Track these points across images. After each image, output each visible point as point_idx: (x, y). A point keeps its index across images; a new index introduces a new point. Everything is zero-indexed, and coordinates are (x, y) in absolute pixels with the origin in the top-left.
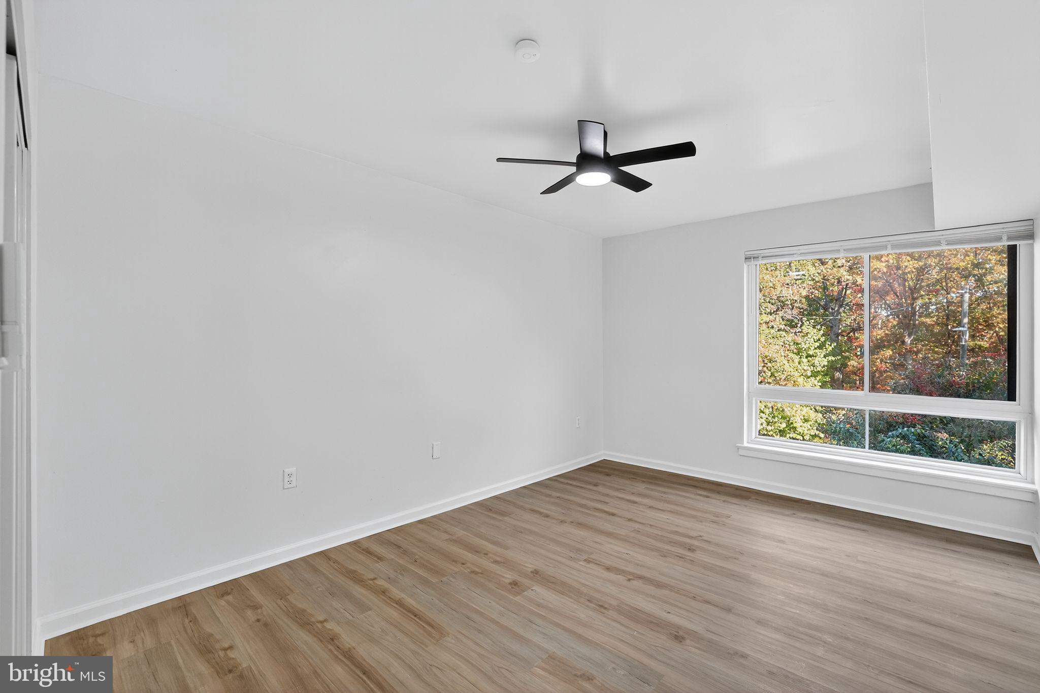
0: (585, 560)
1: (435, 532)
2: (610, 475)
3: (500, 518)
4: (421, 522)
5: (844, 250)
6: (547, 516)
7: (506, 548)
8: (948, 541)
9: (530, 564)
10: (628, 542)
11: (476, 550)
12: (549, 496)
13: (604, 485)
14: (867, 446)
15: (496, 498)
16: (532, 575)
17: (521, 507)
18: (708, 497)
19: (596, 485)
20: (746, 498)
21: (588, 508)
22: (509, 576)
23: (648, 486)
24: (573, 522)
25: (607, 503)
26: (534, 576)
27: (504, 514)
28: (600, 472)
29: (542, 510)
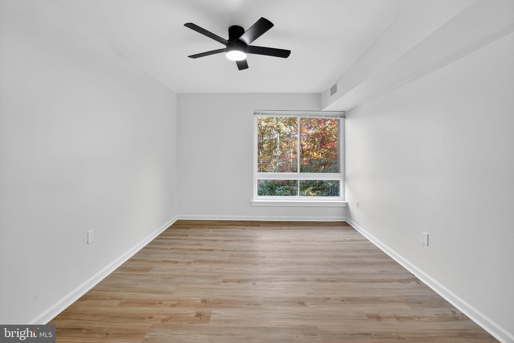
0: (223, 282)
1: (104, 302)
2: (189, 228)
3: (147, 273)
4: (83, 299)
5: (293, 114)
6: (176, 262)
7: (171, 293)
8: (330, 226)
9: (197, 297)
10: (233, 263)
11: (152, 304)
12: (166, 249)
13: (191, 235)
14: (299, 194)
15: (131, 260)
16: (204, 304)
17: (154, 262)
18: (245, 229)
19: (186, 236)
20: (259, 226)
21: (195, 250)
22: (191, 312)
23: (215, 230)
24: (195, 261)
25: (203, 244)
26: (205, 304)
27: (148, 270)
28: (183, 228)
29: (170, 260)
